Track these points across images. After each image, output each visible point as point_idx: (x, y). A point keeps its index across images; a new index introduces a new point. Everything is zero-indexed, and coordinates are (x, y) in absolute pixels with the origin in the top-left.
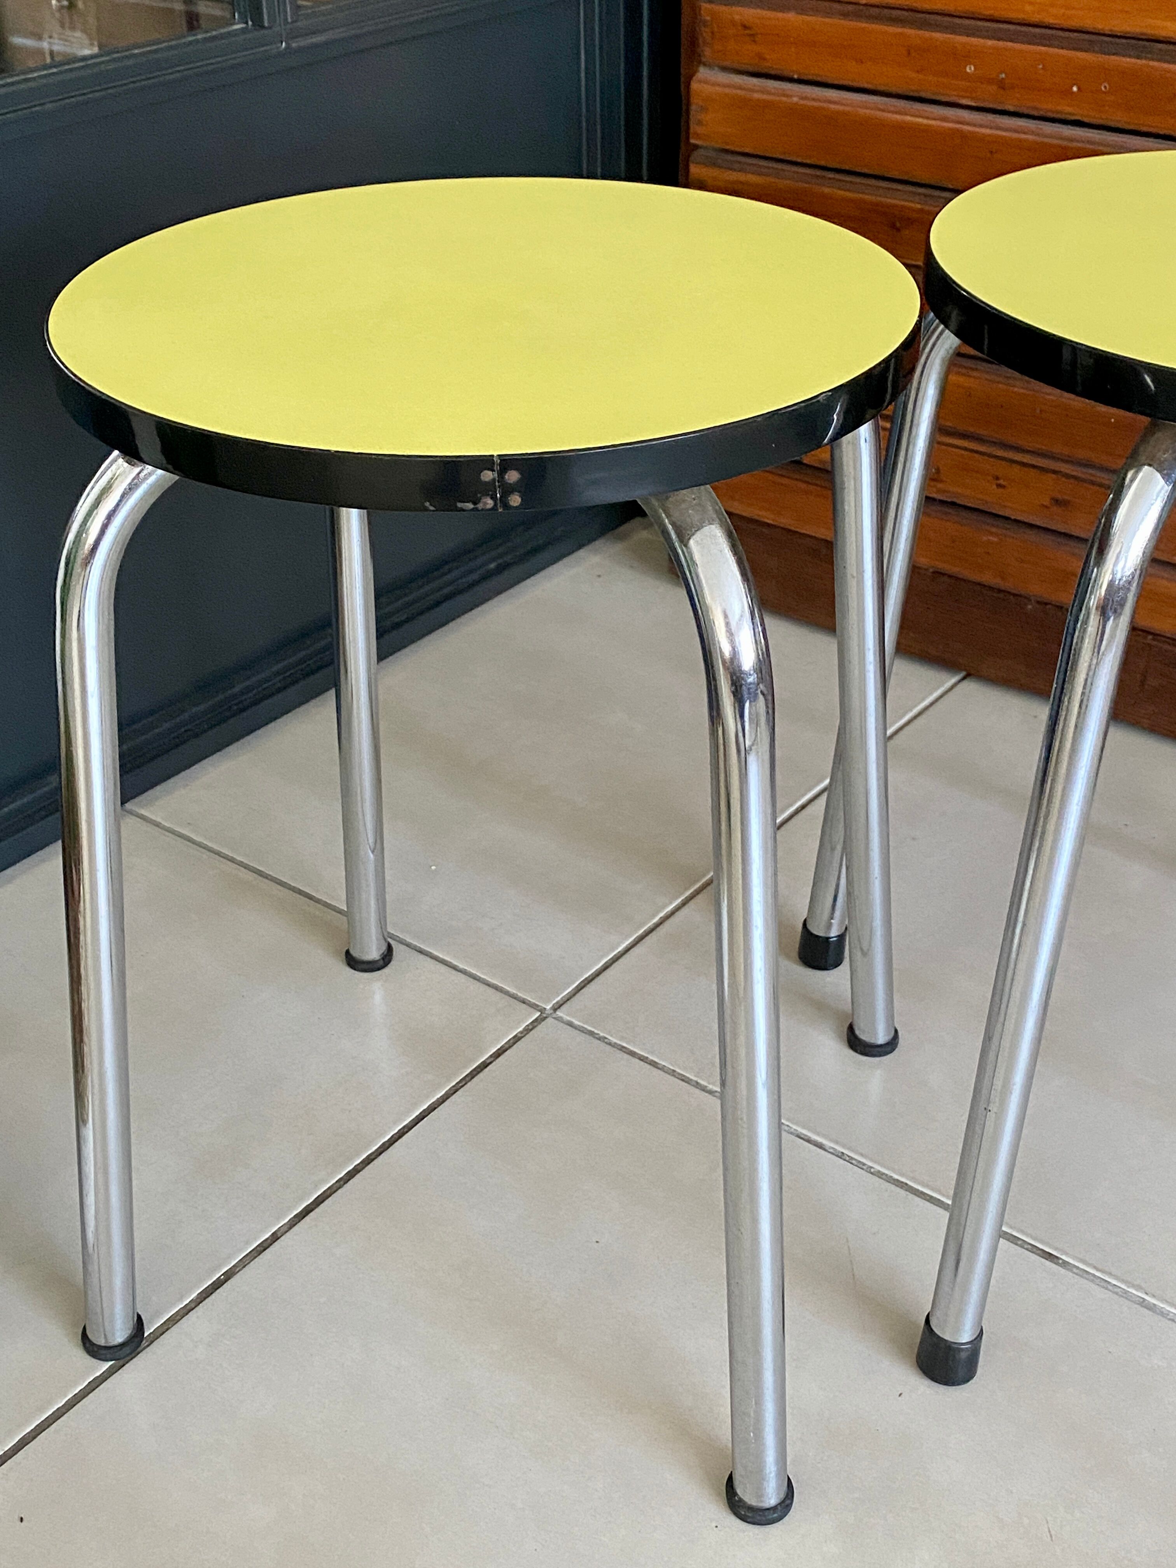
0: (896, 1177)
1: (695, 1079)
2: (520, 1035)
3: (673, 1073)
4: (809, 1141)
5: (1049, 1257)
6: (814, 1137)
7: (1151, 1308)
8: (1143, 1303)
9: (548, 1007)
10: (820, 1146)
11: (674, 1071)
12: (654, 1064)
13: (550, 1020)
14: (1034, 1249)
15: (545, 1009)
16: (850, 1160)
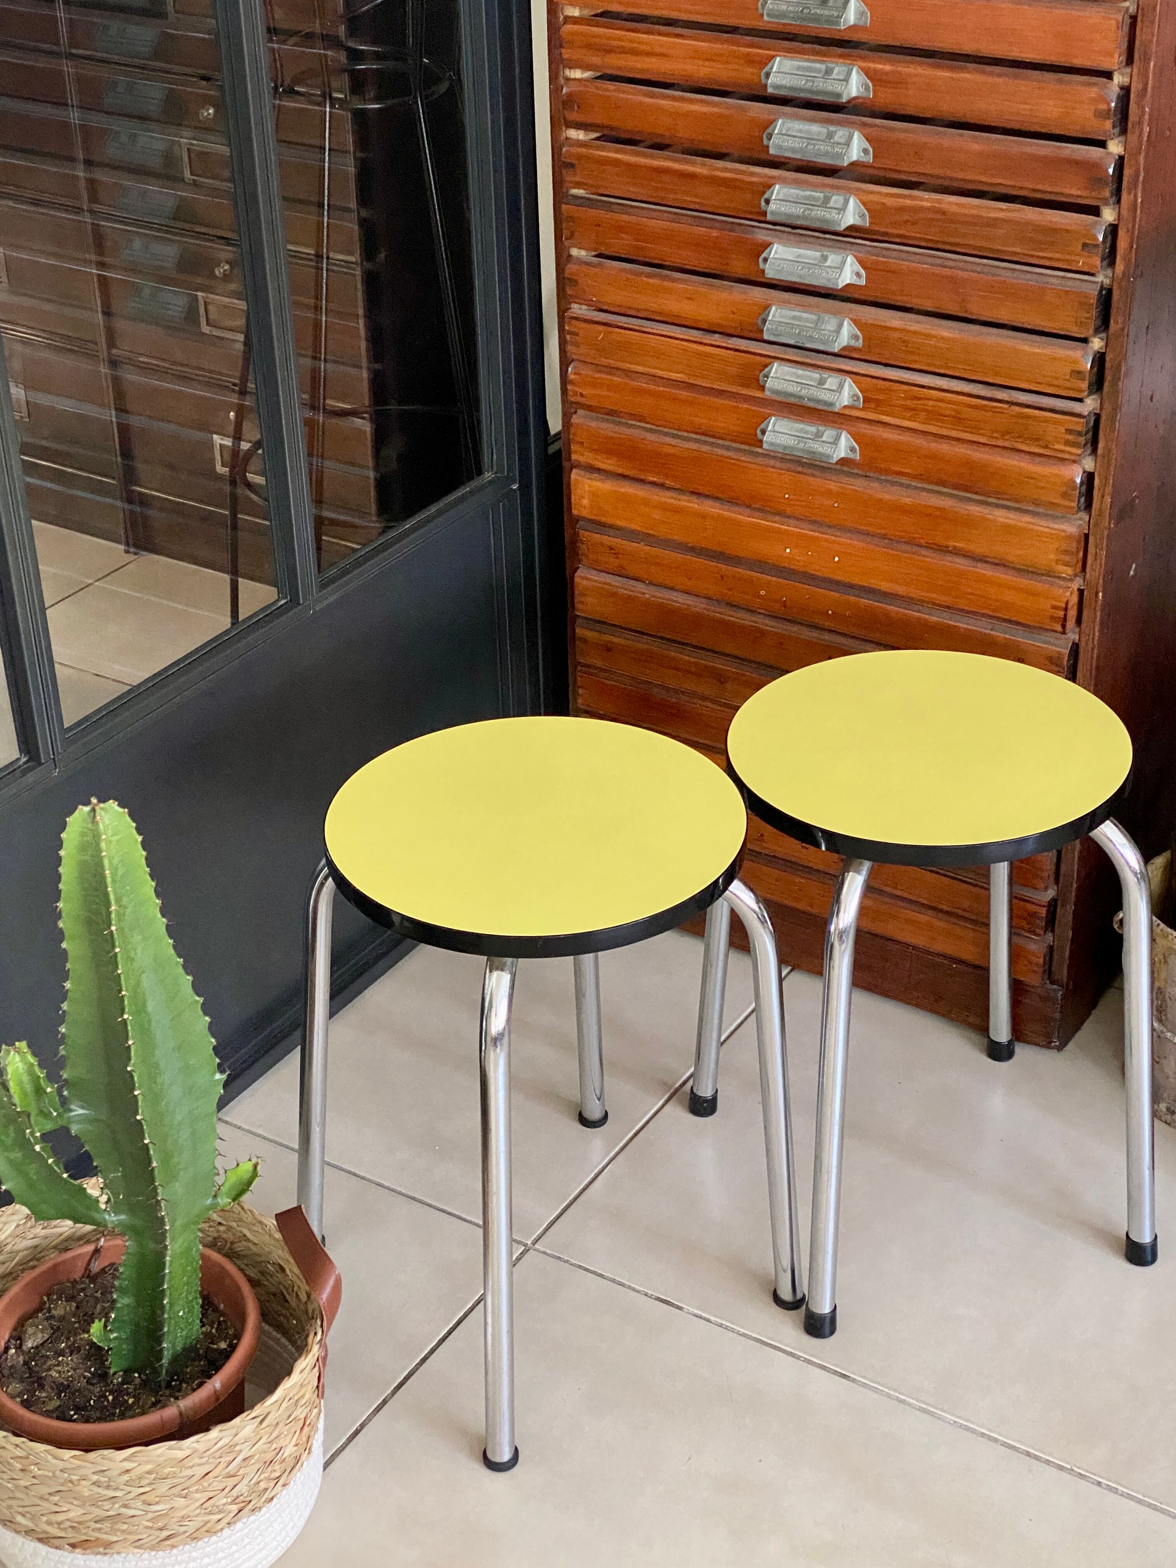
0: (754, 1335)
3: (613, 1281)
4: (701, 1317)
5: (844, 1376)
6: (704, 1315)
7: (903, 1402)
9: (529, 1243)
10: (708, 1320)
12: (601, 1276)
13: (531, 1251)
14: (835, 1373)
16: (726, 1328)
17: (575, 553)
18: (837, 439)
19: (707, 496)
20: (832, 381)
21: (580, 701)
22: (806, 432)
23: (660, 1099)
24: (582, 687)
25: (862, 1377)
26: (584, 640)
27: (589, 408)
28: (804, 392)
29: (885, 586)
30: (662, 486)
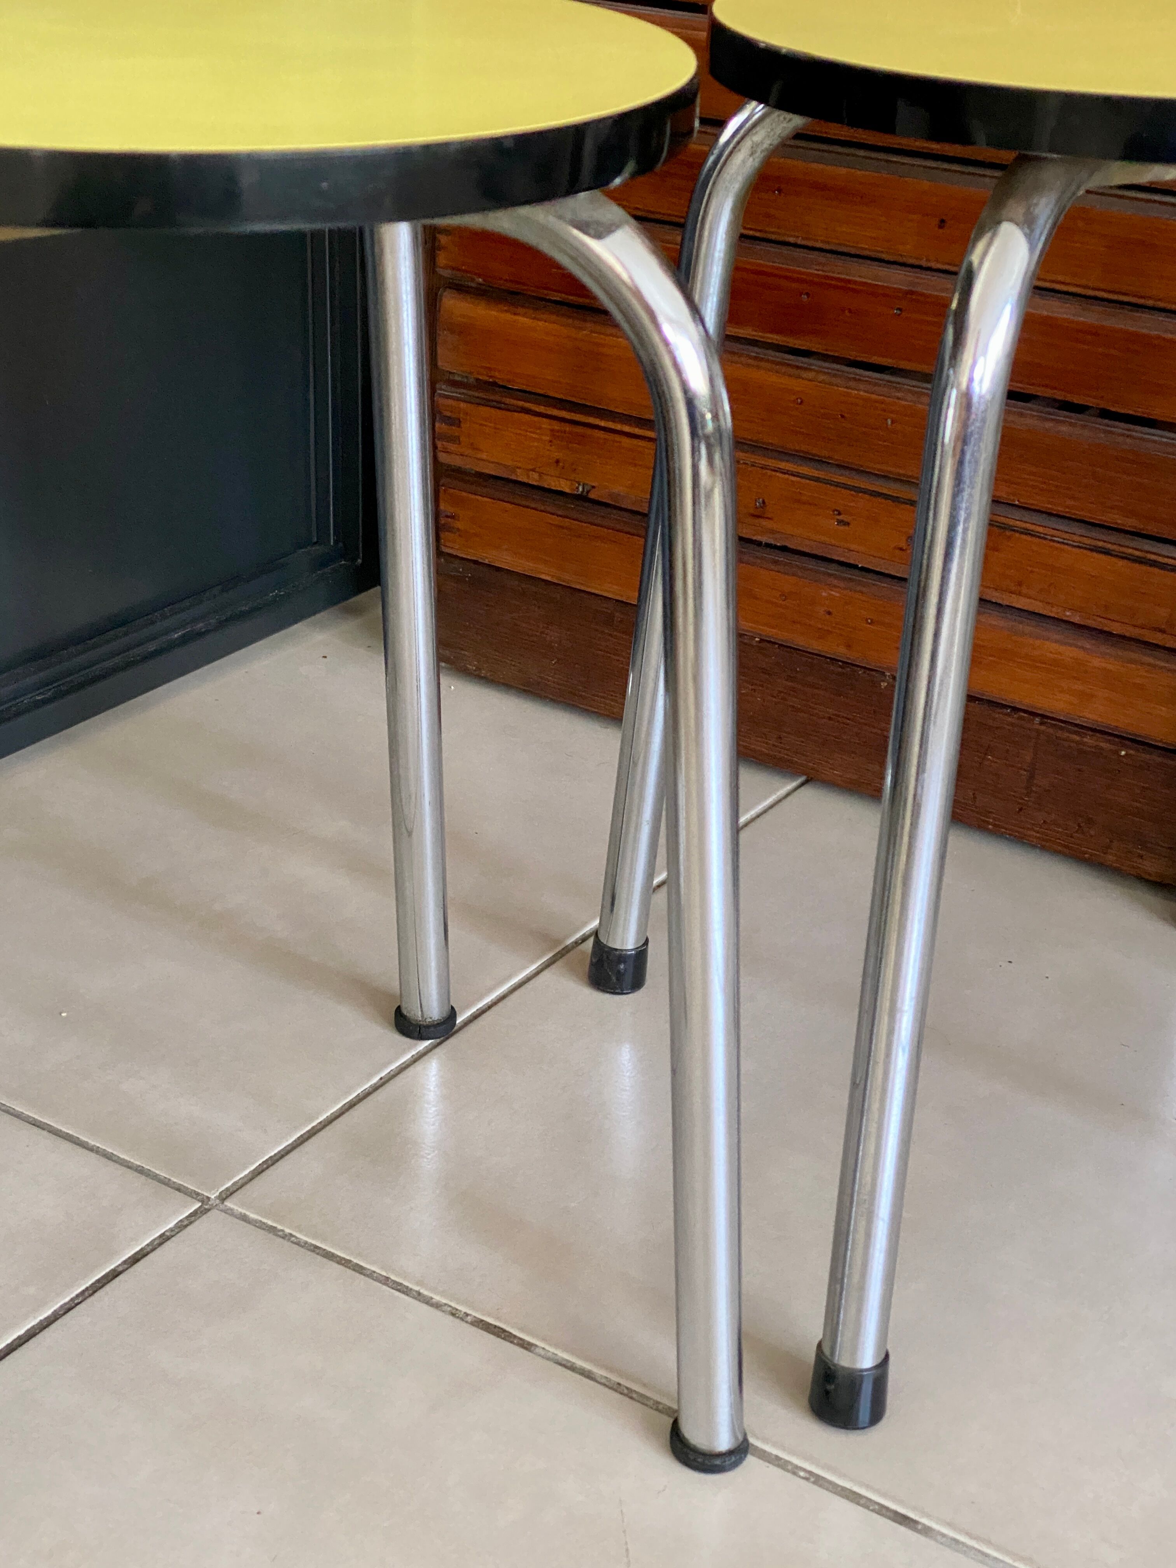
1: (417, 1288)
2: (168, 1234)
5: (904, 1520)
9: (213, 1197)
10: (589, 1375)
11: (387, 1278)
13: (214, 1213)
14: (883, 1511)
15: (208, 1198)
23: (532, 962)
25: (950, 1525)
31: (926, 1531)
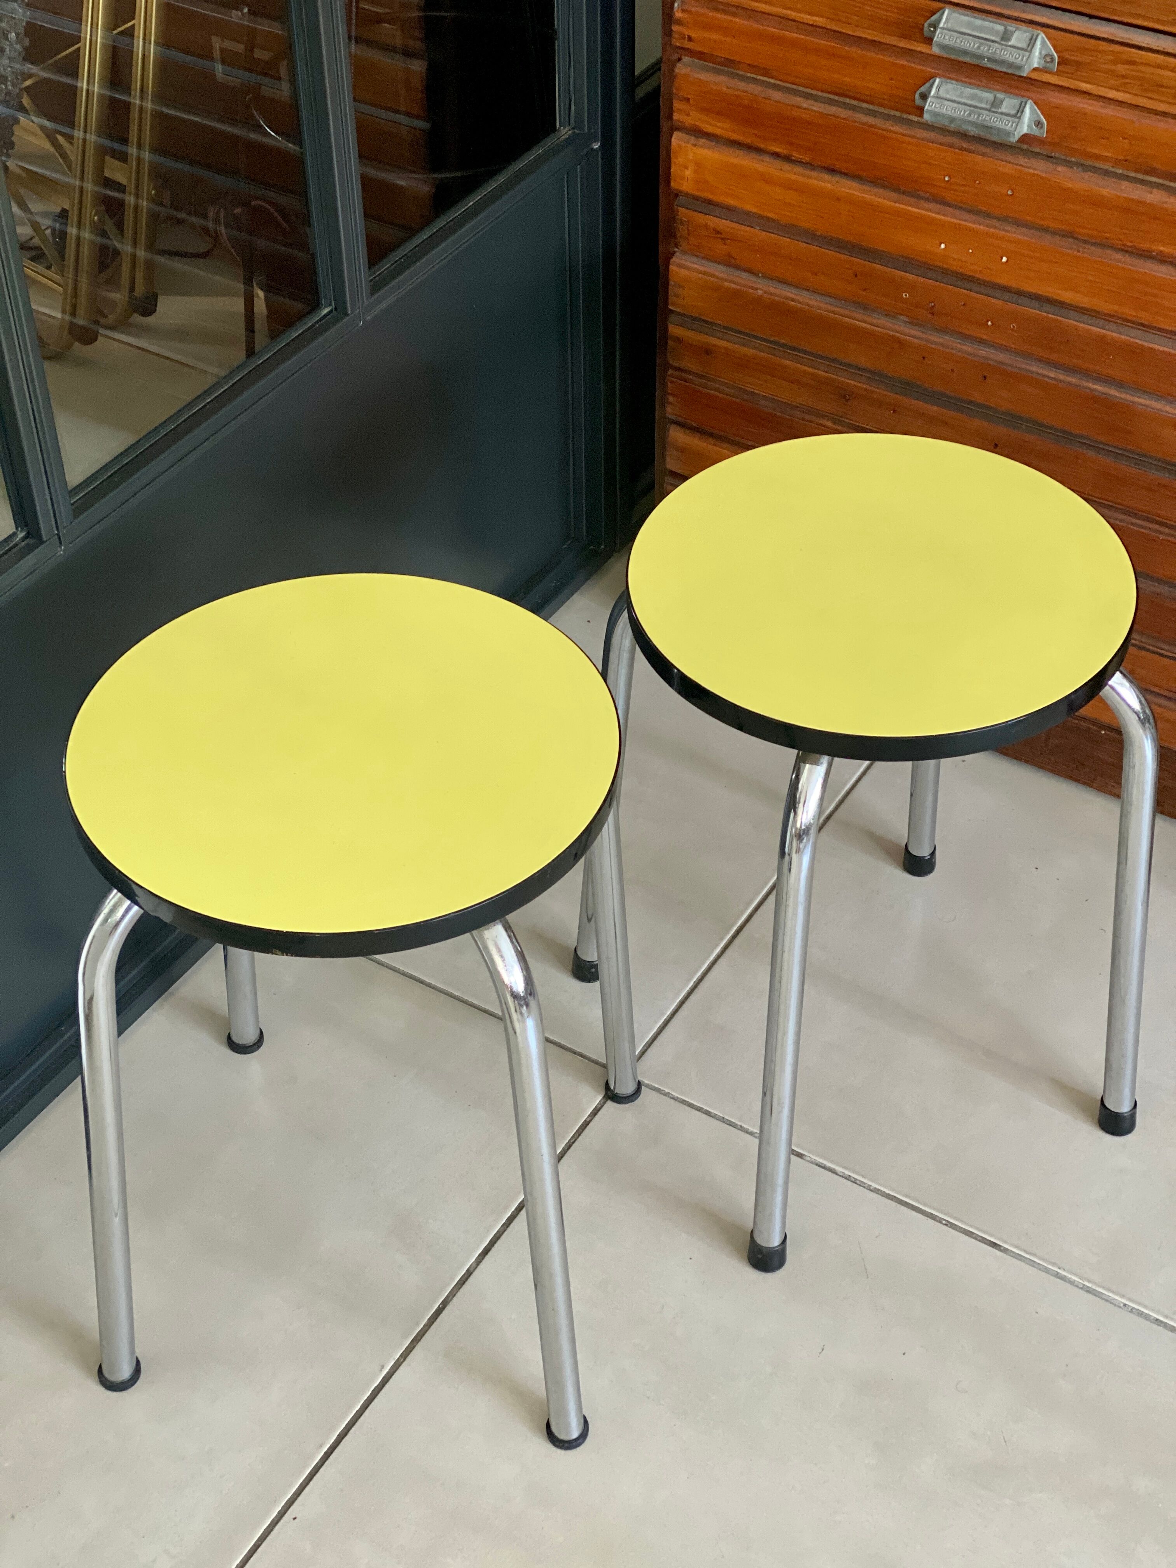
0: (888, 1192)
1: (739, 1123)
4: (824, 1167)
5: (994, 1245)
6: (829, 1164)
7: (1063, 1278)
8: (1057, 1275)
10: (833, 1171)
11: (724, 1118)
12: (707, 1113)
14: (984, 1241)
16: (855, 1181)
17: (672, 235)
18: (1021, 110)
19: (845, 174)
20: (1019, 36)
21: (669, 409)
22: (981, 100)
24: (674, 395)
25: (1016, 1247)
26: (679, 340)
27: (700, 55)
28: (984, 50)
29: (1067, 296)
30: (788, 159)
31: (1005, 1251)
